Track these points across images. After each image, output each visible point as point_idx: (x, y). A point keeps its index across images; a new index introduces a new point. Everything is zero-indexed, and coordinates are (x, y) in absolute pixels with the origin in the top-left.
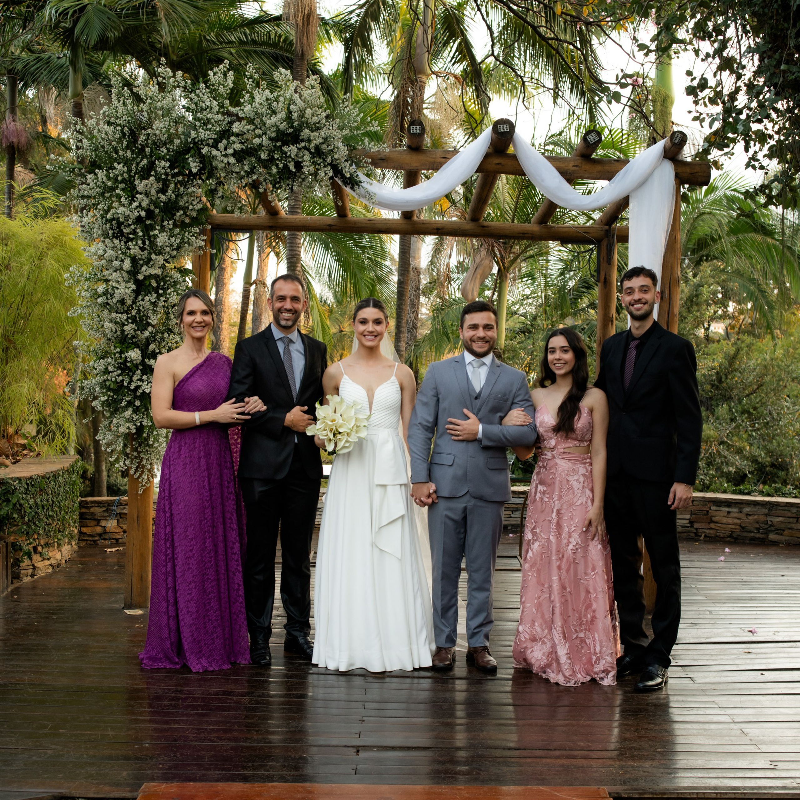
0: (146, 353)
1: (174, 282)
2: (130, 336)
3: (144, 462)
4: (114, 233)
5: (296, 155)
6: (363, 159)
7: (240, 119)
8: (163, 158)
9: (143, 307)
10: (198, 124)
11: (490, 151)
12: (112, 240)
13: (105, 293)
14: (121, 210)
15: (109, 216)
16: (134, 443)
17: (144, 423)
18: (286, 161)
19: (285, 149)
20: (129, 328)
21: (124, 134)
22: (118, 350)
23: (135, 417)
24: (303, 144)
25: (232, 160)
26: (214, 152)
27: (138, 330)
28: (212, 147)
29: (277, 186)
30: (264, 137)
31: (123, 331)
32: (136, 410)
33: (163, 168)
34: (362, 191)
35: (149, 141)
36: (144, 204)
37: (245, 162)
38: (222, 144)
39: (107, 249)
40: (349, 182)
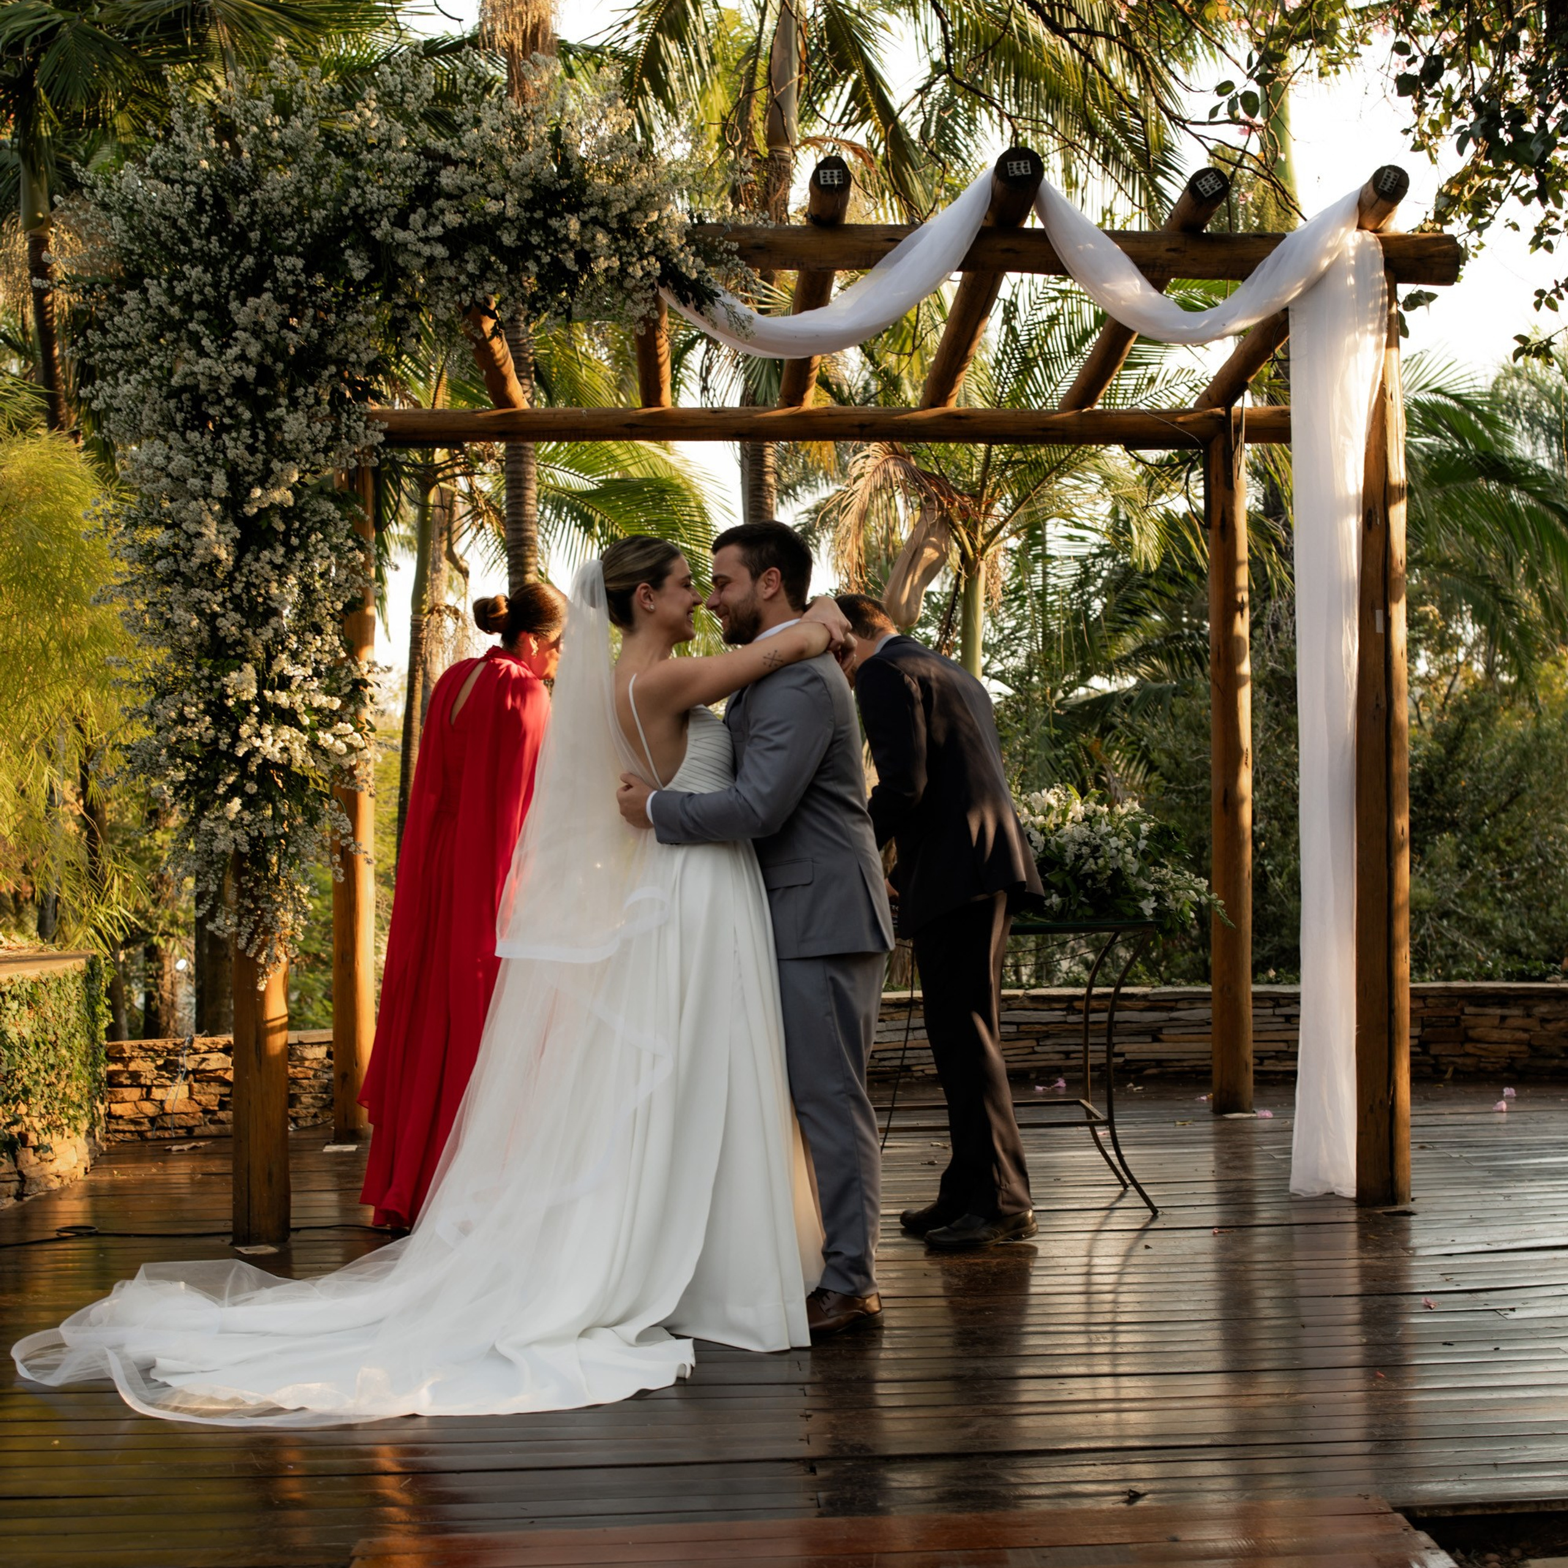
0: (267, 678)
1: (322, 522)
2: (229, 640)
3: (268, 919)
4: (186, 420)
5: (580, 235)
6: (721, 243)
7: (456, 164)
8: (290, 251)
9: (257, 576)
11: (989, 224)
12: (183, 435)
13: (171, 551)
14: (203, 365)
15: (175, 381)
16: (243, 879)
17: (266, 832)
18: (557, 251)
19: (554, 223)
20: (228, 623)
21: (200, 203)
22: (206, 671)
23: (247, 817)
24: (593, 211)
25: (440, 251)
26: (400, 235)
27: (247, 626)
28: (395, 223)
29: (539, 305)
30: (508, 196)
31: (214, 630)
32: (249, 803)
33: (290, 272)
34: (719, 311)
35: (258, 218)
36: (254, 350)
37: (466, 256)
38: (417, 216)
39: (172, 454)
40: (690, 295)
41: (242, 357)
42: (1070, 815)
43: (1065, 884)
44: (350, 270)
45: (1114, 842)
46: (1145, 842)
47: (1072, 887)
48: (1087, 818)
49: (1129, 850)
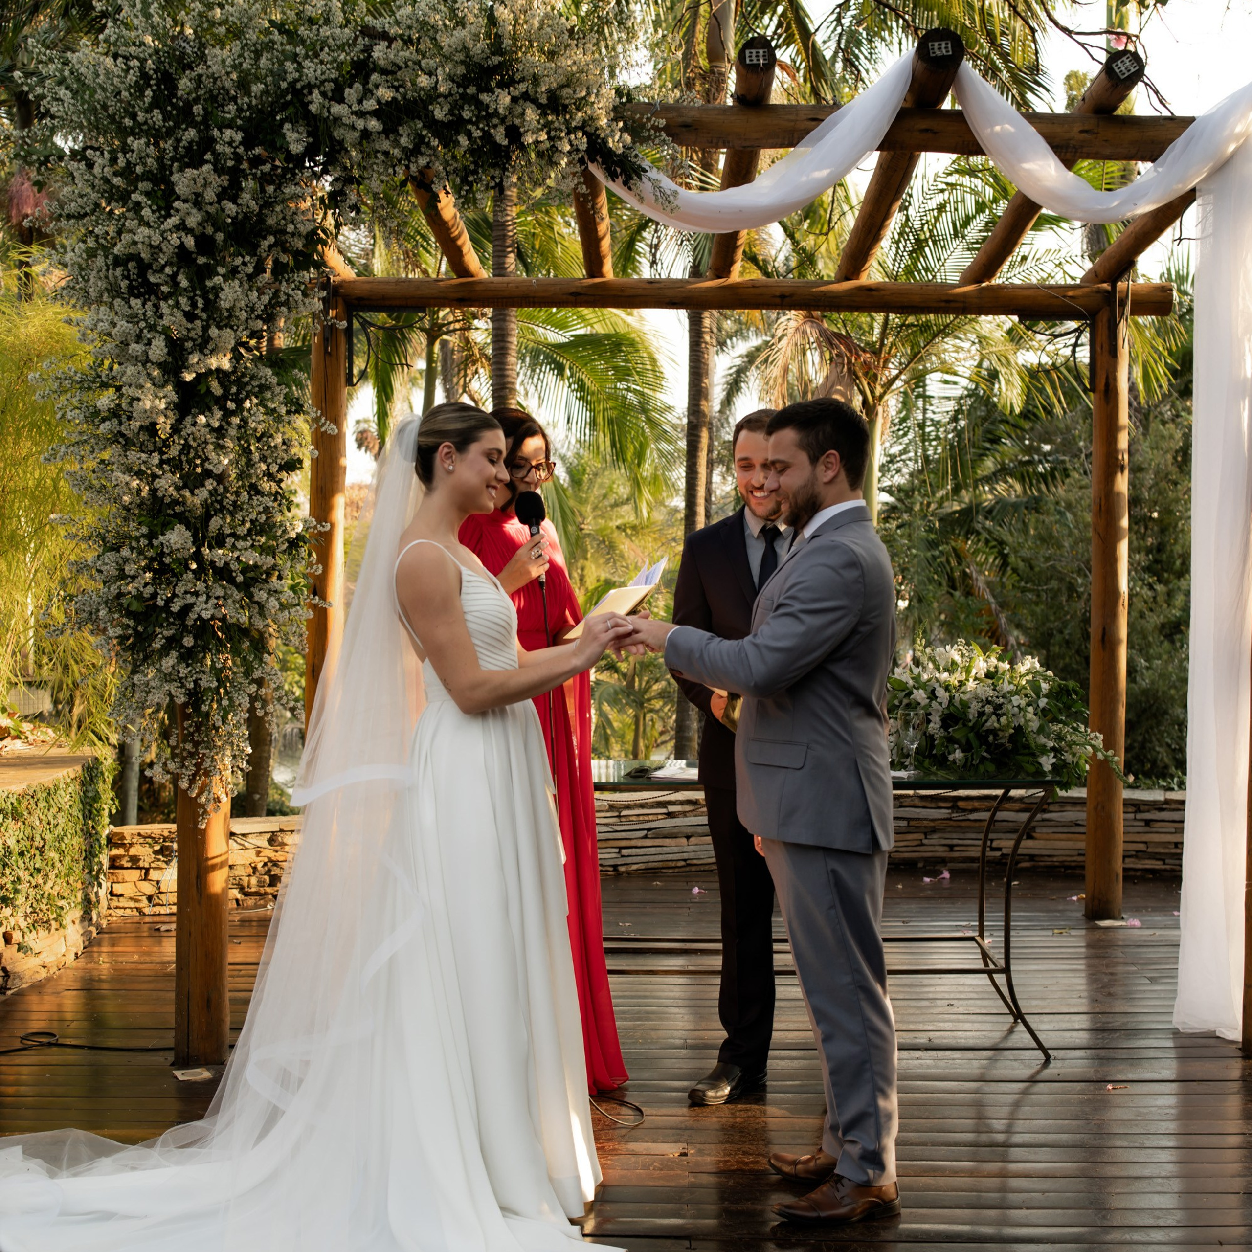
0: (204, 537)
1: (261, 386)
2: (167, 500)
3: (207, 763)
4: (130, 288)
5: (510, 110)
6: (649, 119)
7: (390, 40)
8: (230, 125)
9: (194, 440)
10: (300, 50)
11: (908, 105)
12: (128, 302)
13: (115, 413)
14: (144, 231)
15: (120, 250)
16: (186, 724)
17: (202, 683)
18: (488, 125)
19: (485, 97)
20: (167, 483)
21: (144, 76)
22: (144, 530)
23: (184, 671)
24: (522, 87)
25: (374, 124)
26: (337, 109)
27: (185, 486)
28: (331, 99)
29: (470, 179)
30: (439, 71)
31: (153, 491)
32: (188, 656)
33: (230, 144)
34: (645, 186)
35: (201, 92)
36: (192, 221)
37: (401, 132)
38: (352, 91)
39: (116, 319)
40: (619, 170)
41: (181, 227)
42: (974, 671)
43: (968, 742)
44: (288, 143)
45: (1016, 700)
46: (1045, 700)
47: (975, 743)
48: (989, 675)
49: (1030, 709)
